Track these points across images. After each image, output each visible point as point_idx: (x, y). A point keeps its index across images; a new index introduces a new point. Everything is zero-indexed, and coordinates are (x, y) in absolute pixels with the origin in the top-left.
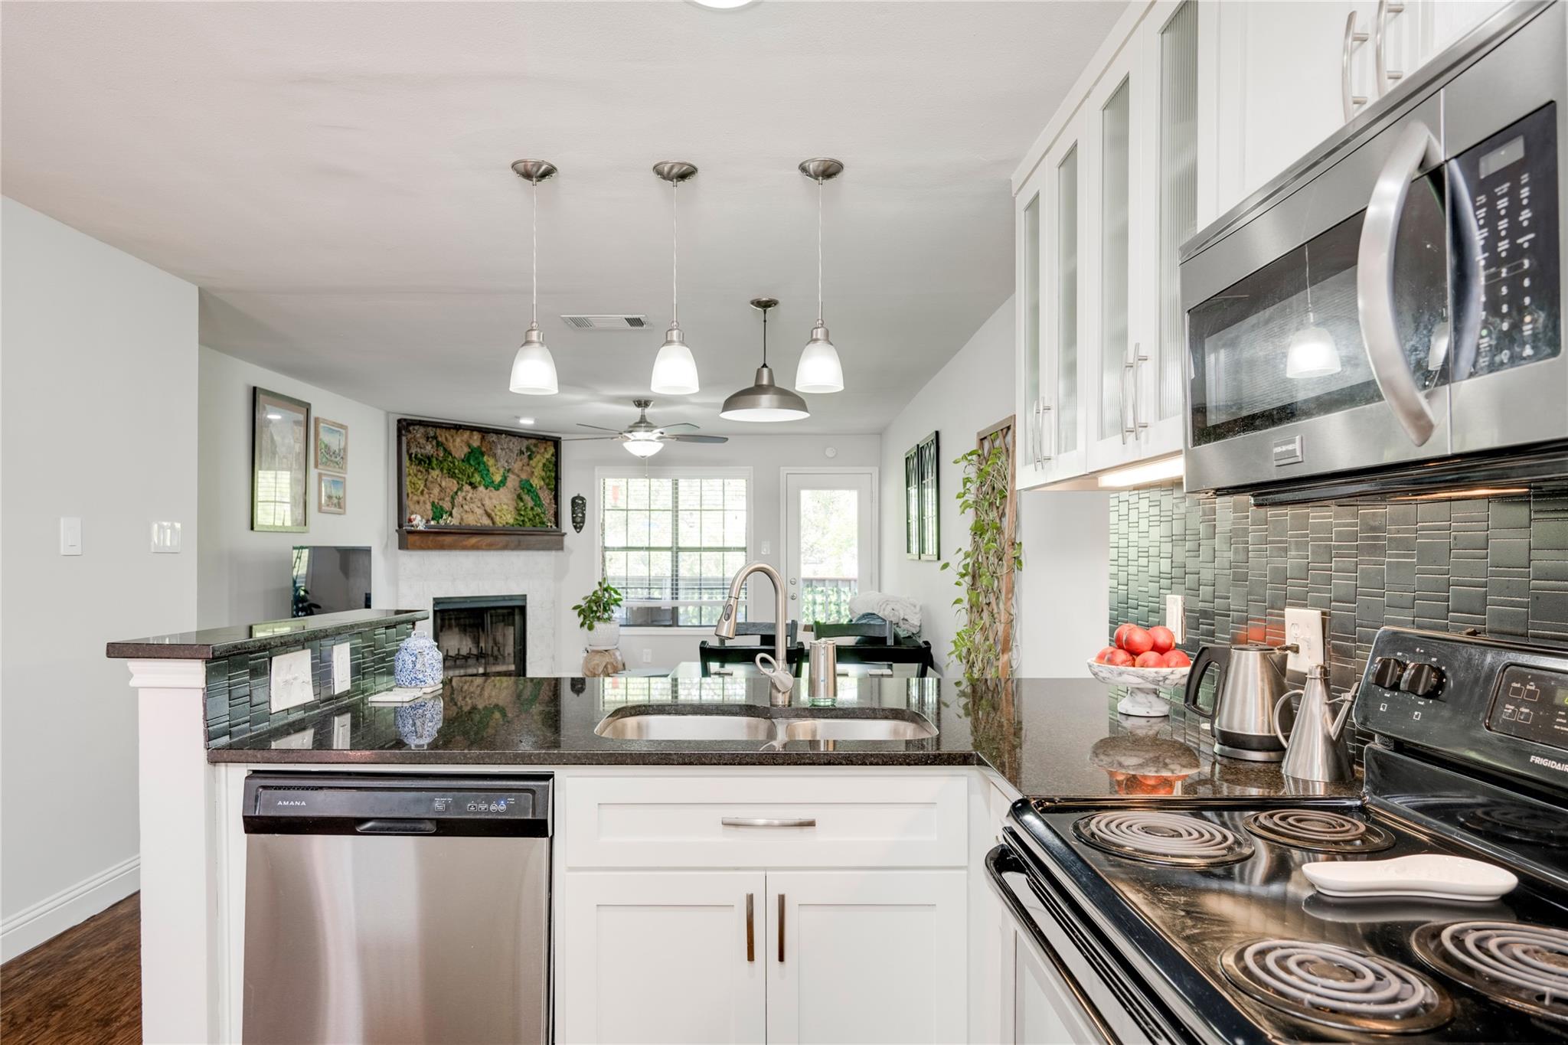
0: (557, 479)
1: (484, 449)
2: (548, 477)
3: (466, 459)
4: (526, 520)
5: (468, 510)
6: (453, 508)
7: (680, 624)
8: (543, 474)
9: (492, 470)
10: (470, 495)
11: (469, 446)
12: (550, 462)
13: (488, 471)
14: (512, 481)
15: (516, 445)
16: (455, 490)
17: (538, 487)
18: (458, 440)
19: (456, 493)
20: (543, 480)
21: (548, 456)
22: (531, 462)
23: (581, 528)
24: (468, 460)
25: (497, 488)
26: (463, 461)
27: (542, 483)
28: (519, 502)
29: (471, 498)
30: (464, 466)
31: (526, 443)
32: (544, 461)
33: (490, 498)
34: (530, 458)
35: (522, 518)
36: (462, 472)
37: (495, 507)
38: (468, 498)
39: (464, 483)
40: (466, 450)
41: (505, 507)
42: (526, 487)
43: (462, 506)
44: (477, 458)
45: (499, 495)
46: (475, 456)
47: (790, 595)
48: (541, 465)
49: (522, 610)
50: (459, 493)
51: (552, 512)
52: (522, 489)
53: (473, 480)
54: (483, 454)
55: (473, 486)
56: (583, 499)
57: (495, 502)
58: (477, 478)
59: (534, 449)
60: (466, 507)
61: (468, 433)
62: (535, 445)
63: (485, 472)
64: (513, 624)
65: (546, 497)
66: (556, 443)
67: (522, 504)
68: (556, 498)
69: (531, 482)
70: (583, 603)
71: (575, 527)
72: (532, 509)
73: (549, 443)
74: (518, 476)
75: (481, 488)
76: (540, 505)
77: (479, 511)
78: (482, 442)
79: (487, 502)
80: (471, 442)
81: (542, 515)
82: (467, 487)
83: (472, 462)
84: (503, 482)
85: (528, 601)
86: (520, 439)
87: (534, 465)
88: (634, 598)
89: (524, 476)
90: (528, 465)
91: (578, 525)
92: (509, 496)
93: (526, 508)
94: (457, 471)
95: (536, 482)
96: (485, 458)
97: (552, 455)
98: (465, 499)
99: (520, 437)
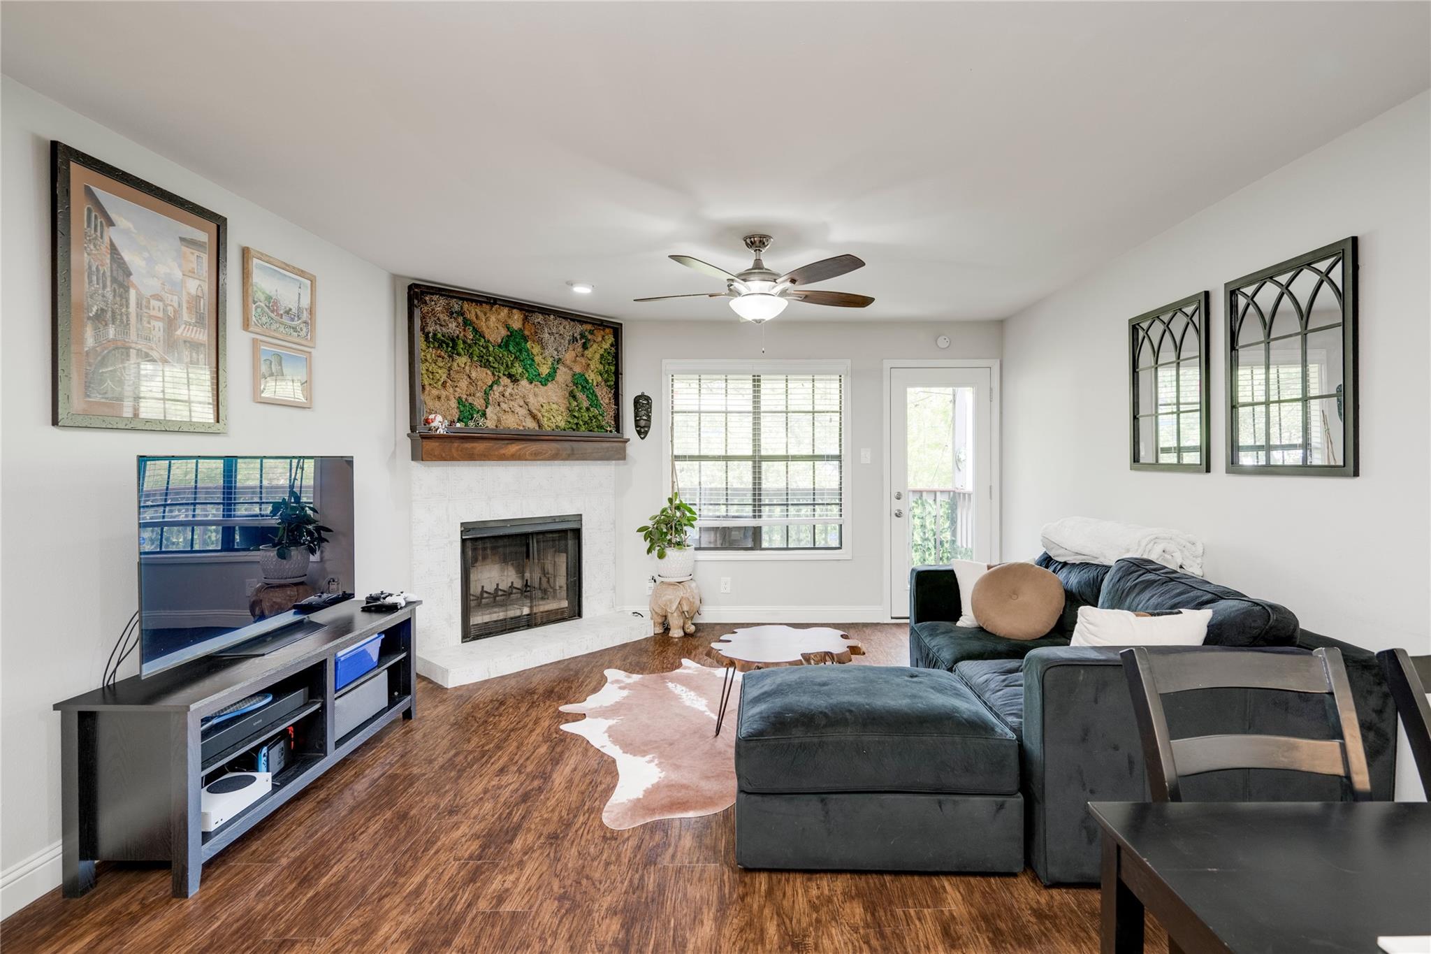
0: (618, 374)
1: (527, 333)
2: (607, 372)
3: (504, 344)
4: (581, 423)
5: (507, 409)
6: (487, 407)
7: (763, 546)
8: (601, 367)
9: (538, 359)
10: (509, 390)
11: (508, 327)
12: (609, 353)
13: (533, 361)
14: (563, 375)
15: (568, 329)
16: (490, 383)
17: (595, 384)
18: (493, 318)
19: (491, 386)
20: (601, 374)
21: (606, 345)
22: (586, 352)
23: (646, 433)
24: (507, 346)
25: (544, 383)
26: (500, 346)
27: (600, 379)
28: (572, 400)
29: (511, 395)
30: (500, 352)
31: (579, 328)
32: (602, 351)
33: (536, 395)
34: (585, 347)
35: (576, 421)
36: (499, 360)
37: (542, 406)
38: (507, 394)
39: (501, 375)
40: (504, 332)
41: (554, 406)
42: (580, 383)
43: (499, 405)
44: (518, 344)
45: (546, 391)
46: (514, 340)
47: (895, 511)
48: (598, 356)
49: (577, 533)
50: (495, 387)
51: (612, 414)
52: (576, 384)
53: (513, 371)
54: (526, 339)
55: (514, 379)
56: (648, 399)
57: (542, 400)
58: (517, 369)
59: (590, 337)
60: (504, 406)
61: (506, 310)
62: (591, 332)
63: (529, 362)
64: (566, 551)
65: (604, 395)
66: (616, 330)
67: (576, 403)
68: (617, 397)
69: (587, 376)
70: (650, 524)
71: (639, 433)
72: (588, 409)
73: (607, 330)
74: (571, 369)
75: (524, 383)
76: (598, 406)
77: (523, 412)
78: (523, 324)
79: (531, 400)
80: (510, 322)
81: (600, 418)
82: (506, 381)
83: (511, 348)
84: (552, 376)
85: (583, 524)
86: (572, 323)
87: (589, 356)
88: (708, 516)
89: (577, 369)
90: (583, 355)
91: (642, 431)
92: (560, 393)
93: (581, 408)
94: (491, 359)
95: (592, 377)
96: (529, 345)
97: (612, 345)
98: (503, 396)
99: (573, 320)
